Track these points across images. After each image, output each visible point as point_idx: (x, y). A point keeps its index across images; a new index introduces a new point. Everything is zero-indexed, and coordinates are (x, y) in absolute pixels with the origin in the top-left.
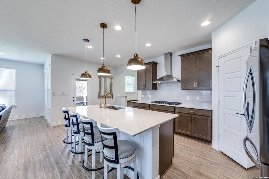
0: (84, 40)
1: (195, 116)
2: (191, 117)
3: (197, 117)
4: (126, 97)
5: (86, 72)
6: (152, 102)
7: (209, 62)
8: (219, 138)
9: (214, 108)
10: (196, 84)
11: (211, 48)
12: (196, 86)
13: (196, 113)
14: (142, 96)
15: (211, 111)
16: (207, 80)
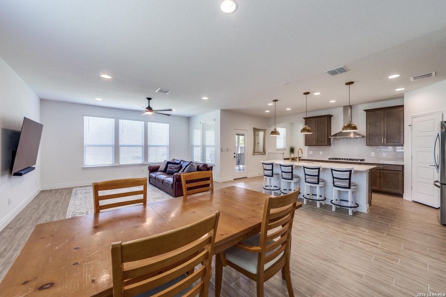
0: (273, 101)
1: (385, 171)
2: (380, 173)
3: (387, 171)
4: (283, 153)
5: (275, 129)
6: (329, 159)
7: (401, 119)
8: (412, 189)
9: (407, 163)
10: (384, 140)
11: (403, 105)
12: (384, 142)
13: (385, 168)
14: (308, 153)
15: (403, 166)
16: (398, 137)
